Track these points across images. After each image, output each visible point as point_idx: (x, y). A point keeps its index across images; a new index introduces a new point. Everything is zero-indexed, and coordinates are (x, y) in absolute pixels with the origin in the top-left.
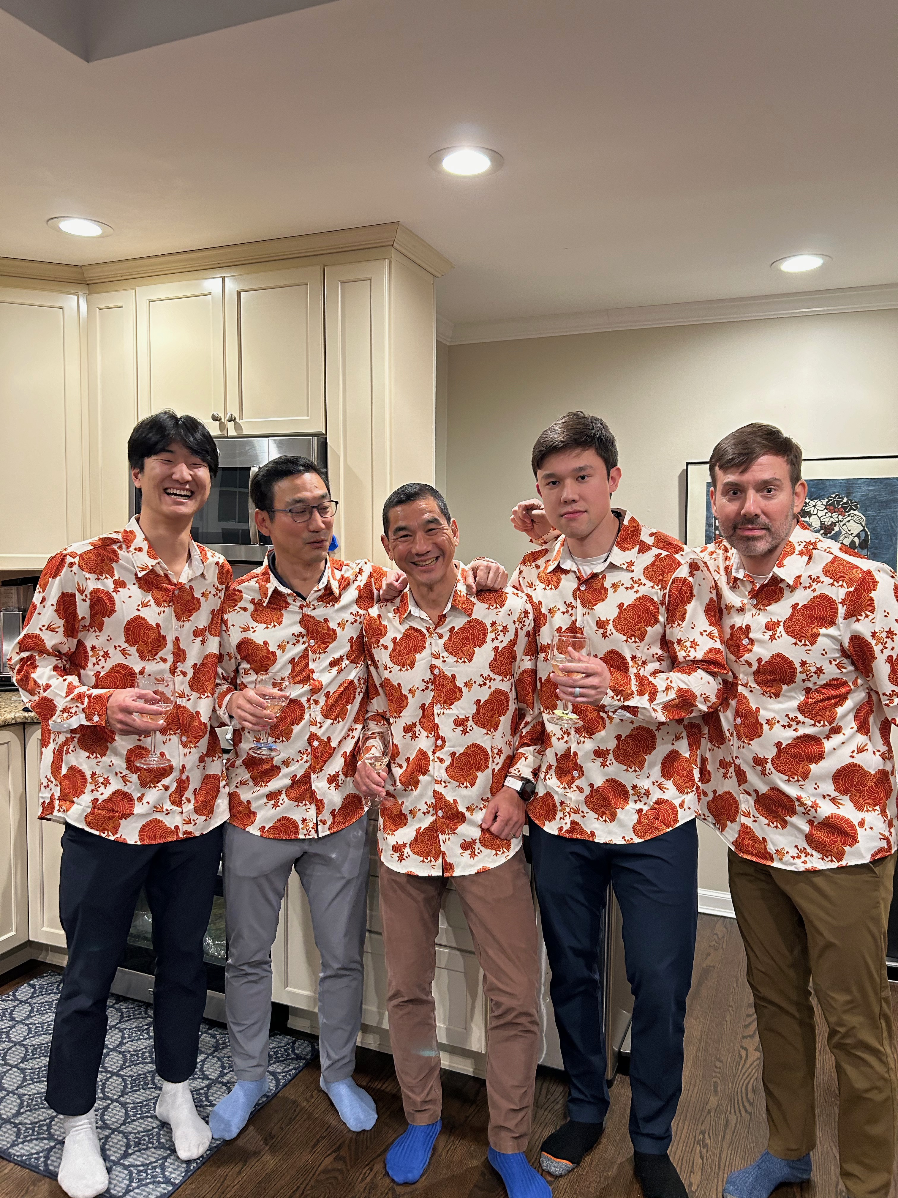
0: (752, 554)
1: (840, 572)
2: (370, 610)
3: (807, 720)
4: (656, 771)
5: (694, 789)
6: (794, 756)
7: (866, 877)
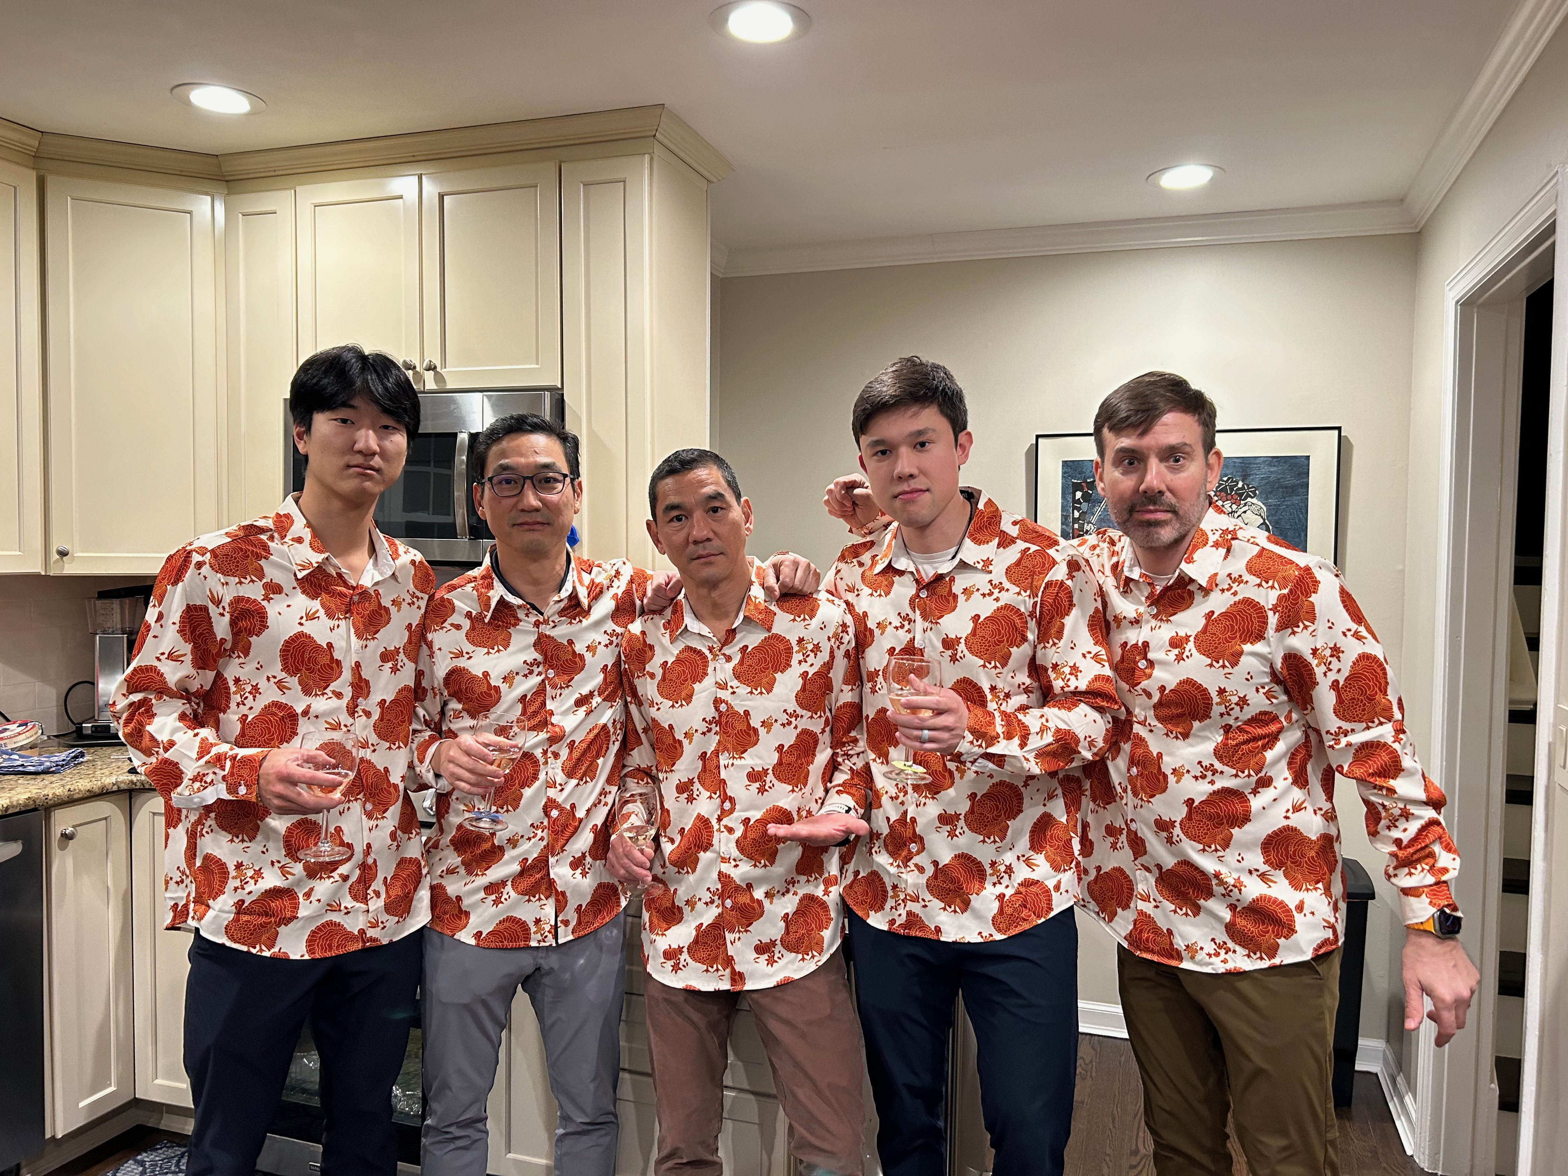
0: (1154, 545)
1: (1269, 568)
2: (630, 627)
3: (1226, 769)
4: (1024, 843)
5: (1073, 865)
6: (1210, 818)
7: (1307, 979)
